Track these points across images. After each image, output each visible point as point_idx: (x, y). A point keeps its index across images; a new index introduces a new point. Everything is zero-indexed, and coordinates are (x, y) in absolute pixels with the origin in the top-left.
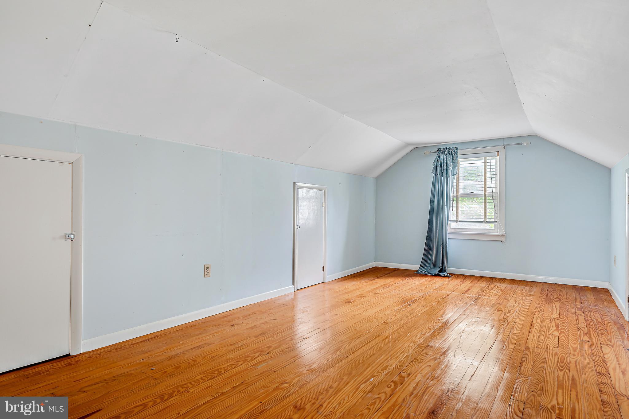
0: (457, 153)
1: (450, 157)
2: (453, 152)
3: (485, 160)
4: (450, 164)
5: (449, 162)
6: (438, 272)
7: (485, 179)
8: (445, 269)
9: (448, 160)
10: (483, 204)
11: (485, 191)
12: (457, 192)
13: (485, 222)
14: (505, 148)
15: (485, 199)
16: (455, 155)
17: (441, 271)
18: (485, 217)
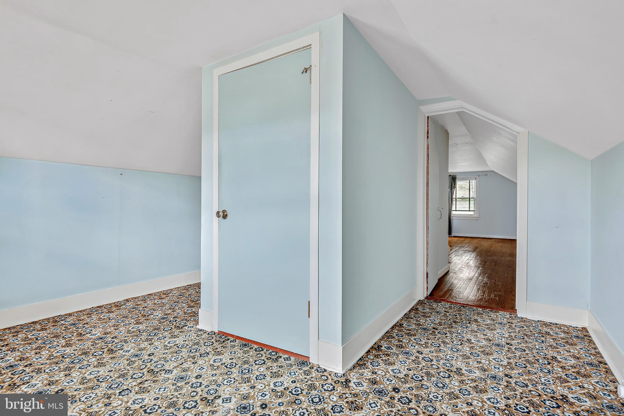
0: (456, 178)
3: (470, 181)
7: (469, 190)
11: (470, 196)
12: (456, 196)
14: (479, 176)
15: (470, 200)
18: (469, 209)
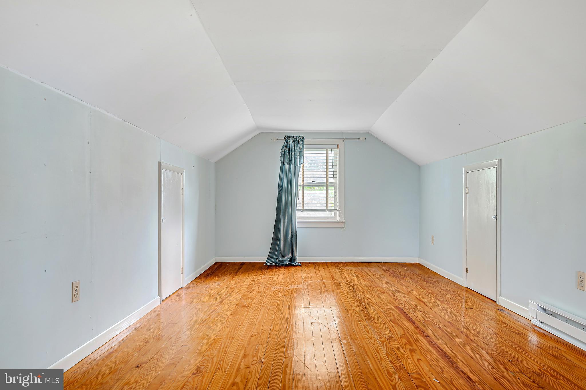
0: (303, 143)
1: (298, 146)
2: (300, 141)
3: (327, 151)
4: (297, 153)
5: (296, 151)
6: (289, 262)
7: (327, 169)
8: (294, 258)
9: (295, 148)
10: (325, 193)
11: (327, 181)
12: (303, 181)
13: (328, 210)
14: (344, 142)
15: (327, 189)
16: (301, 144)
17: (291, 260)
18: (327, 206)
